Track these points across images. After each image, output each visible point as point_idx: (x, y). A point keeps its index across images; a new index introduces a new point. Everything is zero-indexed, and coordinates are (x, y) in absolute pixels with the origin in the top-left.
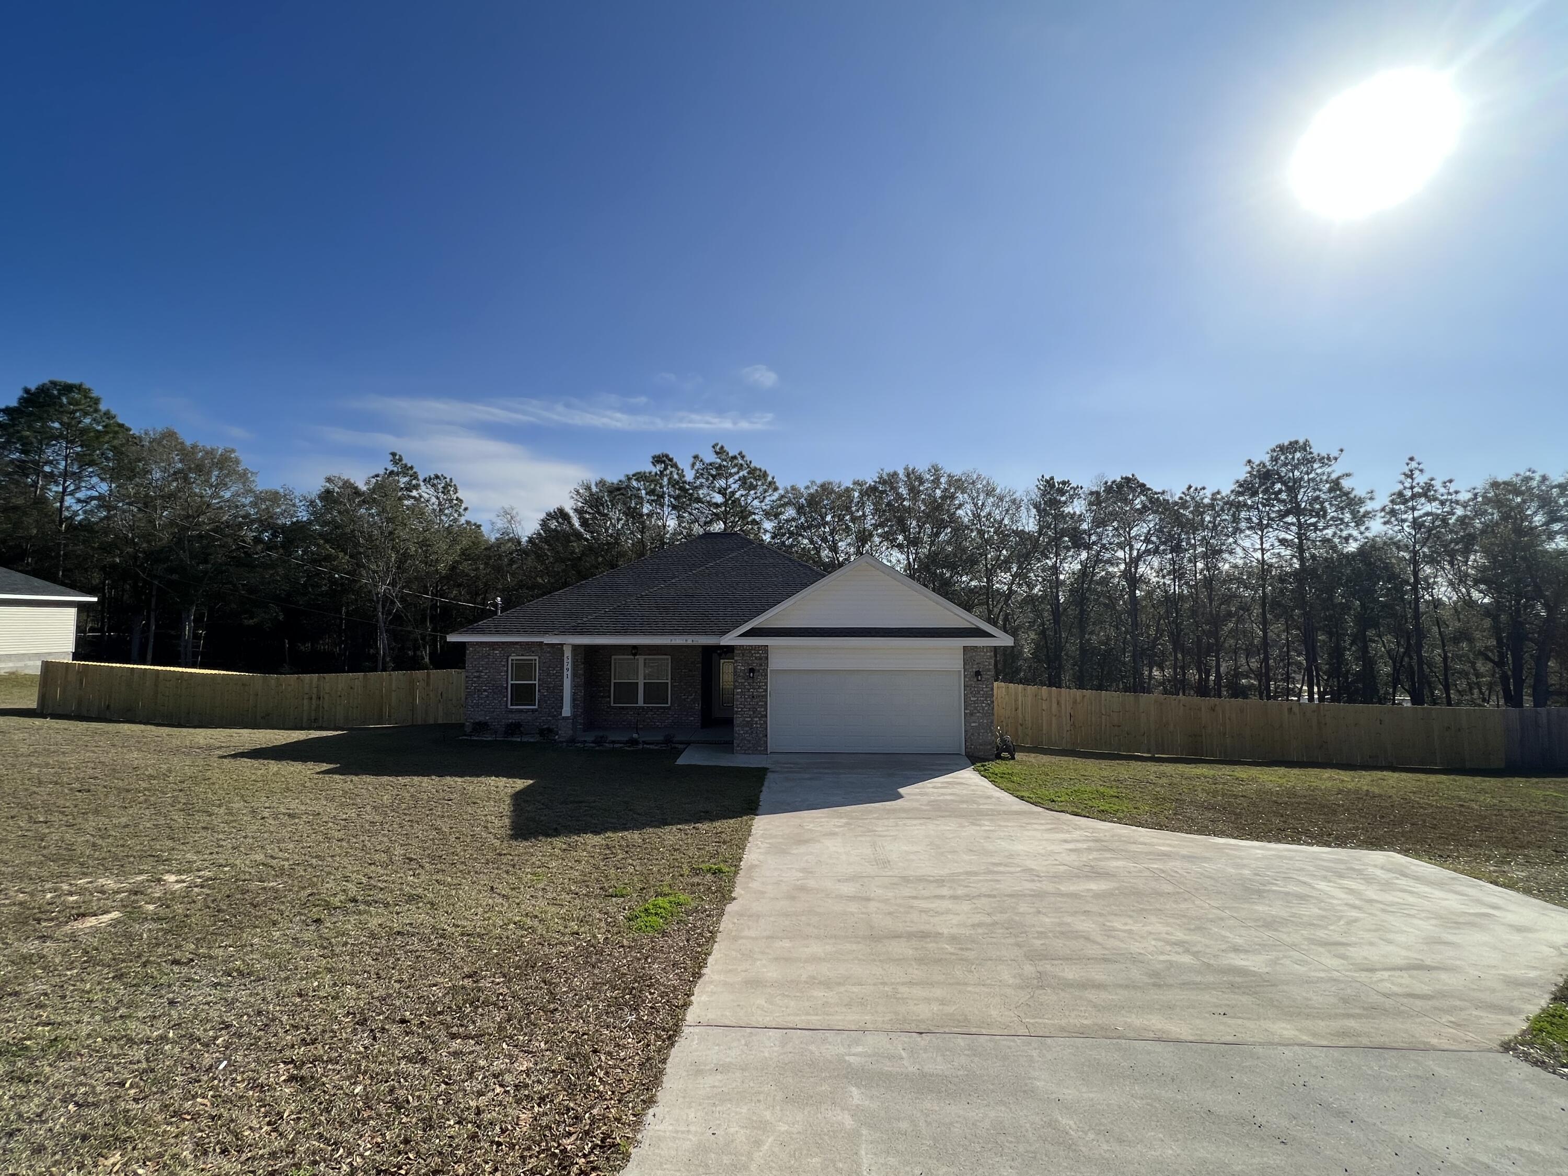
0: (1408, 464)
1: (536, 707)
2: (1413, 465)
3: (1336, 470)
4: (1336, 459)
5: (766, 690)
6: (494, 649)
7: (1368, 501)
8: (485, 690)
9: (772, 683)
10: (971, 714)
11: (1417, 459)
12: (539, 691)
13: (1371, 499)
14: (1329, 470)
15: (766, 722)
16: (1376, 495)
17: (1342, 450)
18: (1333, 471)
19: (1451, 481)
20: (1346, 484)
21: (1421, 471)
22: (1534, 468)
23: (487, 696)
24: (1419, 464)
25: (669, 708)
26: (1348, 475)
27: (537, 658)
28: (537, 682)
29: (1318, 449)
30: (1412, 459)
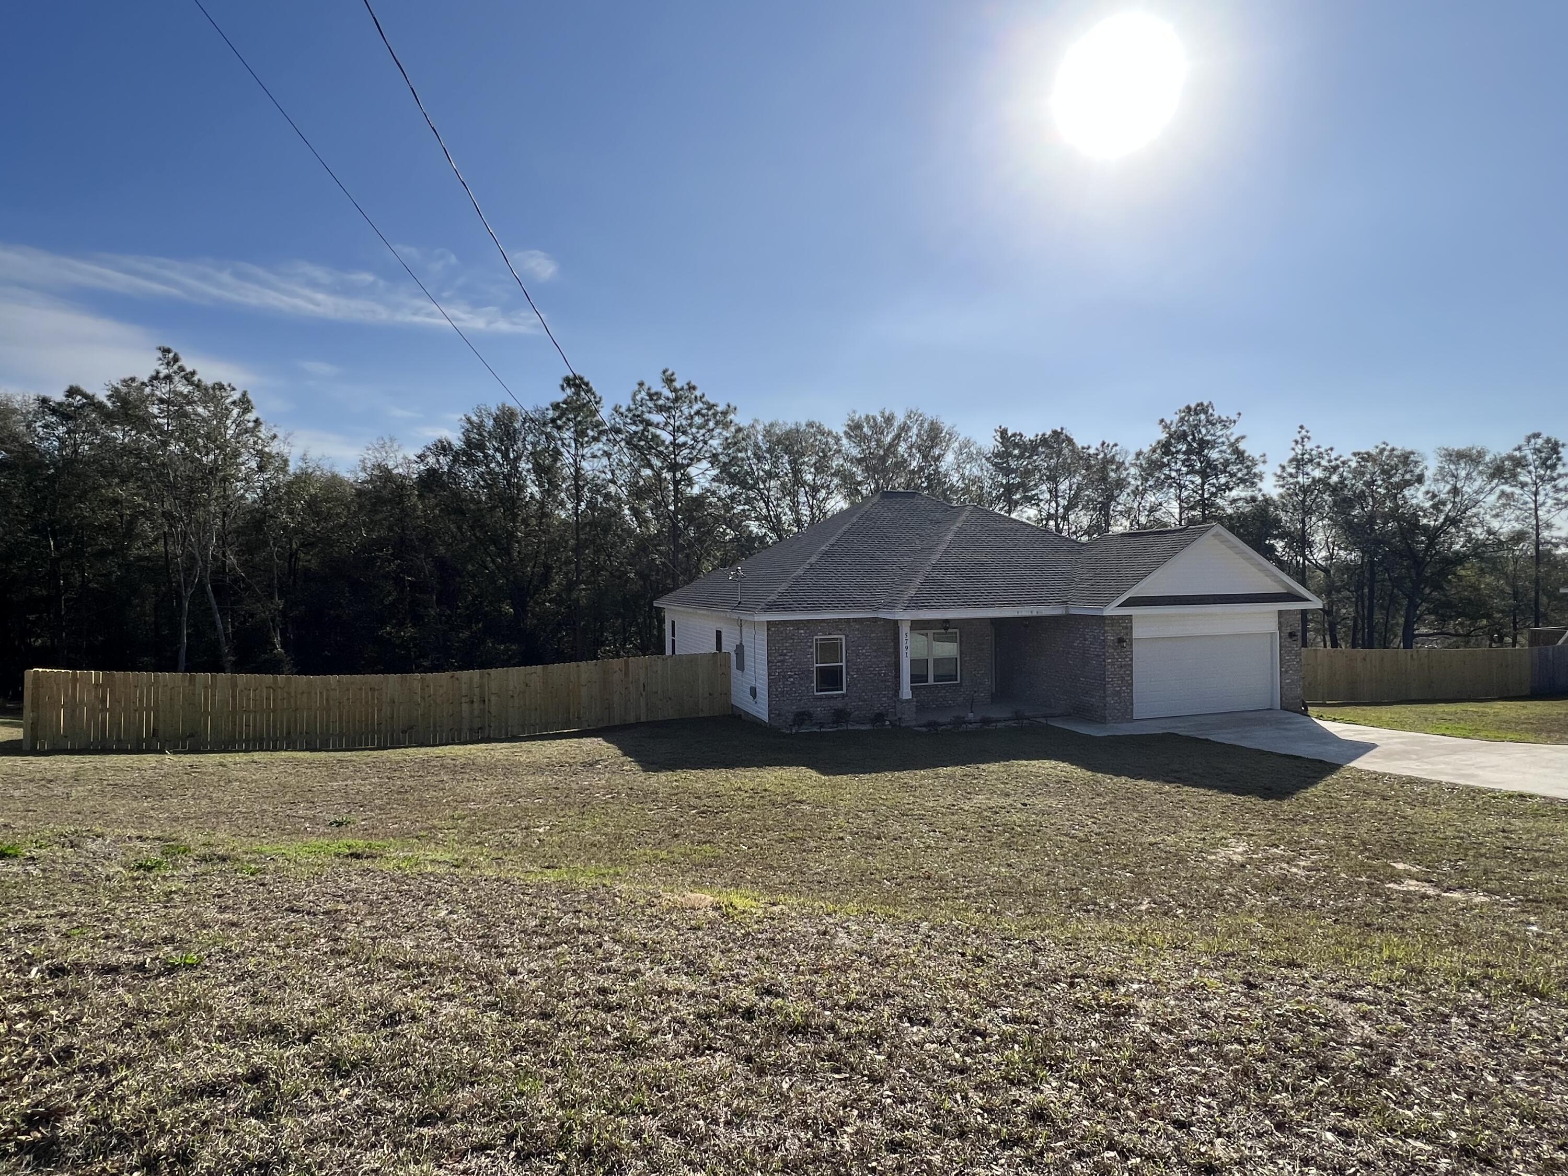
0: (1299, 432)
1: (844, 691)
2: (1304, 433)
3: (1235, 432)
4: (1235, 422)
5: (1131, 660)
6: (798, 629)
7: (1261, 464)
8: (790, 676)
9: (1138, 650)
10: (1286, 672)
11: (1306, 427)
12: (847, 673)
13: (1264, 462)
14: (1229, 432)
15: (1132, 690)
16: (1268, 458)
17: (1239, 414)
18: (1232, 434)
19: (1332, 449)
20: (1242, 446)
21: (1309, 438)
22: (1387, 441)
23: (793, 683)
24: (1307, 432)
25: (960, 685)
26: (1243, 437)
27: (843, 637)
28: (844, 664)
29: (1218, 412)
30: (1302, 427)
